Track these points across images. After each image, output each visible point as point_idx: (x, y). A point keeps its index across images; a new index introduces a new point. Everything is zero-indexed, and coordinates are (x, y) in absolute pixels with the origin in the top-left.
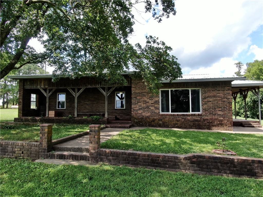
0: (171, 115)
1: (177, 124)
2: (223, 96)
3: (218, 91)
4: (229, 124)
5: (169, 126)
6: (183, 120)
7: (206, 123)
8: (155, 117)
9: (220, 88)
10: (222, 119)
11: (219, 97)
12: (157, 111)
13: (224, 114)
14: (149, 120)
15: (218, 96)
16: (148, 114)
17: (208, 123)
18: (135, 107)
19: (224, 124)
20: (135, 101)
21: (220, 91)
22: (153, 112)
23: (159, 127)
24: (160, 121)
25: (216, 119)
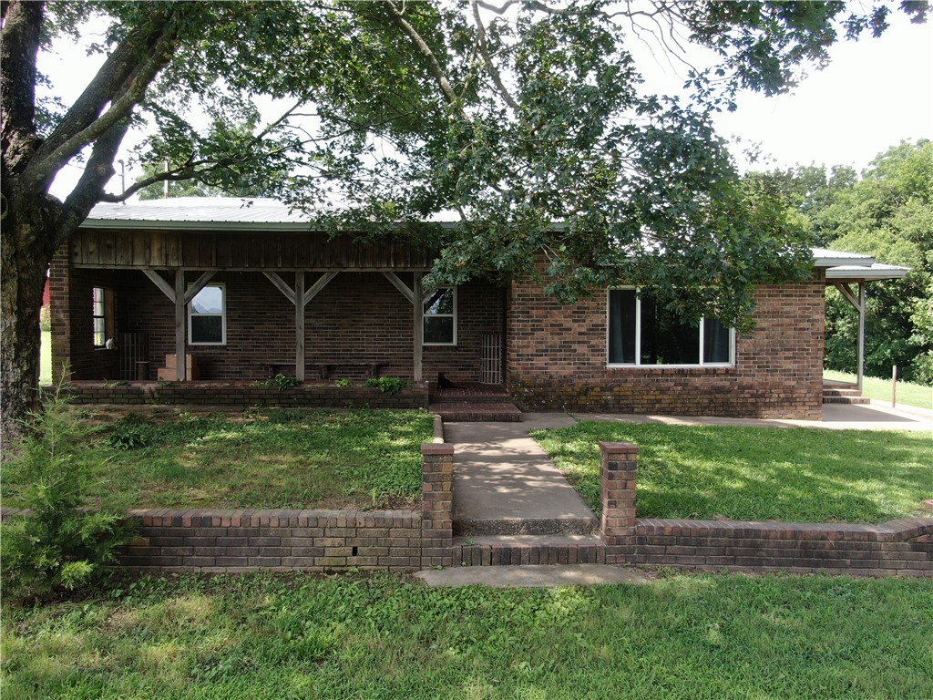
0: (642, 373)
1: (659, 401)
2: (799, 313)
3: (787, 296)
4: (812, 400)
5: (633, 408)
6: (679, 388)
7: (746, 396)
8: (591, 380)
9: (792, 287)
10: (793, 383)
11: (787, 315)
12: (596, 360)
13: (798, 370)
14: (569, 390)
15: (786, 313)
16: (568, 370)
17: (753, 396)
18: (525, 346)
19: (798, 400)
20: (526, 325)
21: (792, 296)
22: (584, 364)
23: (603, 412)
24: (607, 393)
25: (776, 386)
